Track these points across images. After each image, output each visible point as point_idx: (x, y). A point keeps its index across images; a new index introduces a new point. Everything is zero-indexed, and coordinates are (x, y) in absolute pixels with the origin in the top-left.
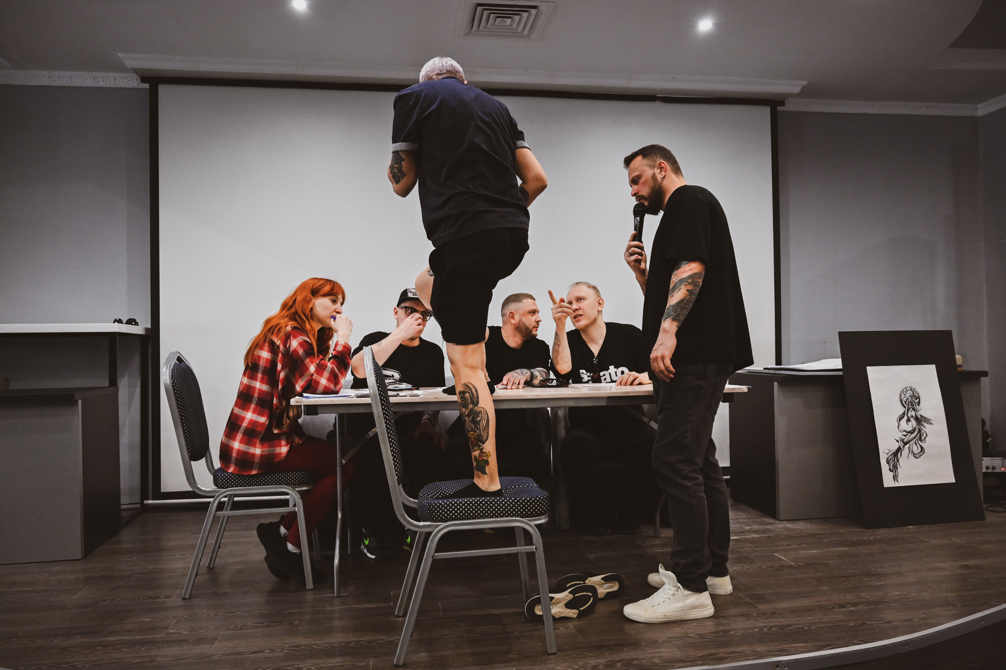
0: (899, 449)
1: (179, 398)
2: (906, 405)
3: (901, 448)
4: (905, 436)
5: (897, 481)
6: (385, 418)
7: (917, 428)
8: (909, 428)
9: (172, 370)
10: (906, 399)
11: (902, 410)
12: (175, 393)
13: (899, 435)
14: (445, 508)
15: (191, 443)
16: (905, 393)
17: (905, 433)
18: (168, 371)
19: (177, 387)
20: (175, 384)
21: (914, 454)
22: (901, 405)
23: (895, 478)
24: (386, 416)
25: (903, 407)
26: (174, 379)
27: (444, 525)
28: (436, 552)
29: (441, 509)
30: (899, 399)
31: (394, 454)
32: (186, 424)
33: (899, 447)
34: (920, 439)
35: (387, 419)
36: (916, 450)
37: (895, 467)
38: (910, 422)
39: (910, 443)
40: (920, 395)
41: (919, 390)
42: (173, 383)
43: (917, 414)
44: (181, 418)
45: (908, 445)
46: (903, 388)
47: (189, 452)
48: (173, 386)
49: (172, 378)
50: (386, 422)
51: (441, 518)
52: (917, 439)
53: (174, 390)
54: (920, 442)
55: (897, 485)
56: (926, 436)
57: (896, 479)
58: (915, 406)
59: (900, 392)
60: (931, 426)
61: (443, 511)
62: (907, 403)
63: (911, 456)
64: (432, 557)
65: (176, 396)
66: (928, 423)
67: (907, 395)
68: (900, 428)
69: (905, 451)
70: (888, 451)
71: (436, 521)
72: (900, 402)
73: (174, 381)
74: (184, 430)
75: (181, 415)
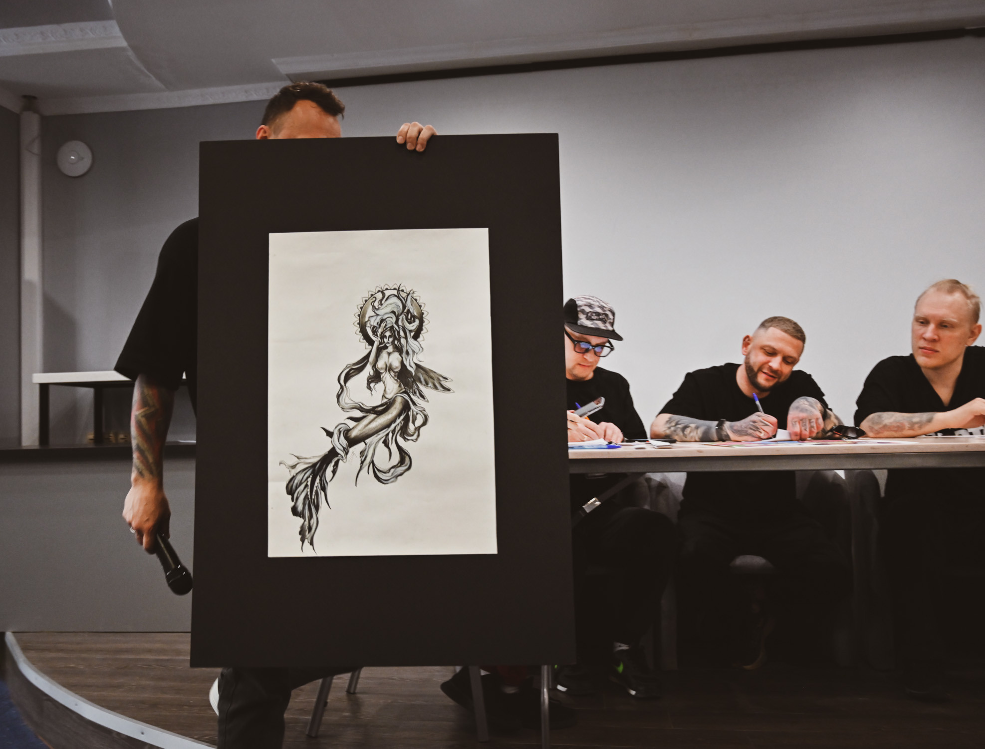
0: (331, 457)
2: (374, 338)
3: (337, 454)
4: (357, 420)
5: (312, 543)
7: (399, 400)
8: (374, 399)
10: (378, 319)
11: (361, 349)
13: (337, 418)
16: (376, 304)
22: (360, 336)
23: (306, 533)
25: (364, 343)
30: (357, 320)
33: (333, 449)
34: (404, 432)
36: (384, 459)
37: (313, 504)
38: (380, 385)
39: (367, 441)
40: (425, 309)
41: (423, 297)
43: (406, 363)
45: (361, 446)
46: (374, 291)
52: (393, 432)
54: (400, 440)
55: (308, 552)
56: (424, 424)
57: (308, 535)
58: (403, 341)
59: (361, 303)
60: (446, 395)
62: (380, 331)
63: (367, 476)
66: (436, 388)
67: (384, 311)
68: (344, 398)
70: (295, 460)
72: (358, 329)
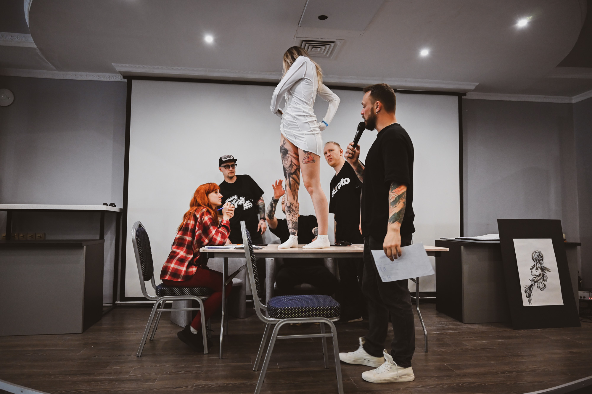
0: (532, 285)
1: (139, 246)
4: (535, 278)
5: (531, 303)
6: (252, 260)
9: (136, 231)
12: (138, 244)
14: (284, 312)
15: (145, 271)
17: (535, 277)
18: (134, 232)
19: (138, 241)
20: (138, 239)
21: (540, 288)
24: (252, 259)
26: (137, 236)
27: (282, 320)
28: (278, 335)
29: (281, 312)
31: (256, 280)
32: (143, 261)
34: (544, 280)
35: (253, 261)
36: (541, 286)
37: (530, 295)
42: (137, 238)
43: (542, 266)
44: (140, 257)
46: (534, 251)
47: (143, 276)
48: (137, 240)
49: (136, 235)
50: (252, 263)
51: (281, 317)
53: (137, 242)
58: (540, 261)
60: (550, 273)
61: (282, 313)
64: (276, 338)
65: (138, 246)
69: (535, 286)
71: (278, 318)
73: (137, 237)
74: (141, 264)
75: (140, 256)
